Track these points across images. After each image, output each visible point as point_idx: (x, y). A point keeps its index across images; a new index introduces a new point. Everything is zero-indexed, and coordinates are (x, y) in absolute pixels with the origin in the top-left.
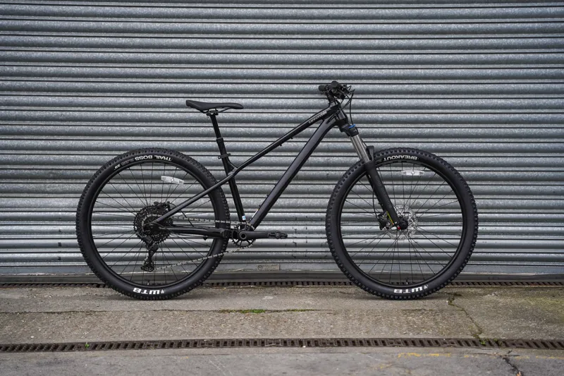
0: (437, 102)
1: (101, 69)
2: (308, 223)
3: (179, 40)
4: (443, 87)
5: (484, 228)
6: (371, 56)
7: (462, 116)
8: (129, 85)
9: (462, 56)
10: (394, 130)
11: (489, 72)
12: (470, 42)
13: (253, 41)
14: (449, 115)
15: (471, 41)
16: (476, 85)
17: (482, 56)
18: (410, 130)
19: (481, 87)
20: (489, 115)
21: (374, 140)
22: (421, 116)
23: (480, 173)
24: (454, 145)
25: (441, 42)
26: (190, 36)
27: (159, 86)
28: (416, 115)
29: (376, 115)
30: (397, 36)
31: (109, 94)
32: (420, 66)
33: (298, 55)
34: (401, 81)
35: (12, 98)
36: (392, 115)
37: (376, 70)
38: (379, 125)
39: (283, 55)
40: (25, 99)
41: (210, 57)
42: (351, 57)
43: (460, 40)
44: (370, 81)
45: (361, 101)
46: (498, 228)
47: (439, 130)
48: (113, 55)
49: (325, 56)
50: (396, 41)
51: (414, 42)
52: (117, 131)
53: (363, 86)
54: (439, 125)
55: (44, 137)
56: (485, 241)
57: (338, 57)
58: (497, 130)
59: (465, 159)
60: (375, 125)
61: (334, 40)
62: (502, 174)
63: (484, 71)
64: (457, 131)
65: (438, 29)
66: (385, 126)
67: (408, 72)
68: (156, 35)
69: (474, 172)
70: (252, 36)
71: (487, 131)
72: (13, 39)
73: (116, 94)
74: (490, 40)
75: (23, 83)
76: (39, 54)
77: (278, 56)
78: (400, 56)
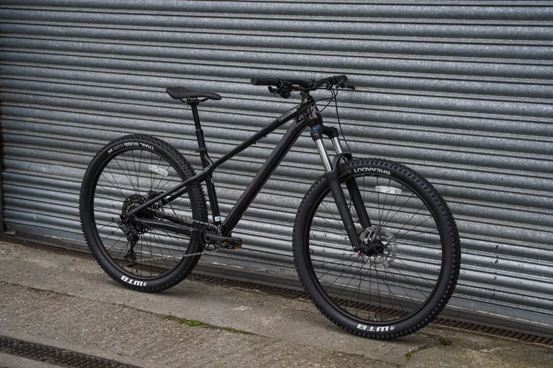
0: (469, 103)
1: (146, 47)
2: (329, 230)
3: (210, 19)
4: (478, 85)
5: (521, 264)
6: (396, 43)
7: (498, 123)
8: (169, 65)
9: (501, 48)
10: (420, 134)
11: (533, 69)
12: (510, 30)
13: (277, 22)
14: (483, 120)
15: (512, 28)
16: (517, 85)
17: (525, 48)
18: (438, 134)
19: (522, 88)
20: (532, 124)
21: (399, 144)
22: (451, 119)
23: (519, 196)
24: (488, 157)
25: (475, 29)
26: (220, 16)
27: (193, 67)
28: (445, 118)
29: (401, 114)
30: (426, 20)
31: (154, 74)
32: (451, 58)
33: (321, 40)
34: (429, 75)
35: (79, 73)
36: (417, 115)
37: (402, 61)
38: (404, 126)
39: (306, 39)
40: (88, 74)
41: (238, 38)
42: (375, 44)
43: (498, 28)
44: (397, 73)
45: (385, 96)
46: (538, 267)
47: (471, 137)
48: (155, 34)
49: (348, 41)
50: (425, 26)
51: (444, 28)
52: (158, 111)
53: (388, 79)
54: (471, 132)
55: (103, 113)
56: (520, 280)
57: (361, 43)
58: (541, 143)
59: (501, 176)
60: (400, 126)
61: (358, 24)
62: (545, 199)
63: (528, 67)
64: (492, 141)
65: (472, 13)
66: (411, 127)
67: (436, 64)
68: (190, 14)
69: (511, 194)
70: (277, 17)
71: (528, 144)
72: (79, 15)
73: (159, 74)
74: (535, 29)
75: (87, 58)
76: (98, 31)
77: (301, 39)
78: (429, 44)
